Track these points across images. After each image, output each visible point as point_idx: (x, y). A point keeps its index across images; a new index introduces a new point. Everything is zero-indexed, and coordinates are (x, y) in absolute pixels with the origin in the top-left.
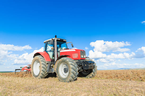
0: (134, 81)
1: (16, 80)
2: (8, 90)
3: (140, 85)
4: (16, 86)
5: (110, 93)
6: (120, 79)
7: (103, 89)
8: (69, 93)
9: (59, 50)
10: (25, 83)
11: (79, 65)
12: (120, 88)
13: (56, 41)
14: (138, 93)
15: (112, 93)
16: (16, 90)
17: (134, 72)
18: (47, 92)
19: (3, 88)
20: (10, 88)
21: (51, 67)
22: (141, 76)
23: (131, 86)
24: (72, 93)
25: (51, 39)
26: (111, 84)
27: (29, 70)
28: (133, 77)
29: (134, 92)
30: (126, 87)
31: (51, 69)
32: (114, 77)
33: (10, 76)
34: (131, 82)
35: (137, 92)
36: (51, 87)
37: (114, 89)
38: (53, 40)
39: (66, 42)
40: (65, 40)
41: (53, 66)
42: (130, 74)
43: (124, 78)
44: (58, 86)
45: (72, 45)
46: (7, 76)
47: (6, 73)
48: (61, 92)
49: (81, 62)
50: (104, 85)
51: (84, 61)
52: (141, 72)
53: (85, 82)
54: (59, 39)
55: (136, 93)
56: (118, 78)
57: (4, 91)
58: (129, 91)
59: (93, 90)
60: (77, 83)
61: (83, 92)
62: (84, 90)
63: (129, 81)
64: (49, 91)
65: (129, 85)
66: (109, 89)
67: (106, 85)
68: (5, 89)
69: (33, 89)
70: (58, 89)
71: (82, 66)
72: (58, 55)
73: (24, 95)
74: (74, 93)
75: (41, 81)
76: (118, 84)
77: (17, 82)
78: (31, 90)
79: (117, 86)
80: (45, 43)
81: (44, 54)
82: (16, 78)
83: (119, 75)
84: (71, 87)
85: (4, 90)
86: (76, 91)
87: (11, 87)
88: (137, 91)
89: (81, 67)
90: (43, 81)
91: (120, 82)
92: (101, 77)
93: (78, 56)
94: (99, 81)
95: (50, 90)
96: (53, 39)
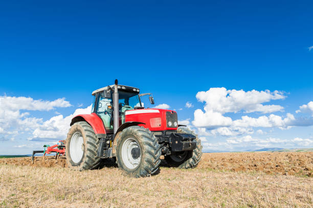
0: (292, 176)
1: (37, 174)
2: (21, 195)
3: (306, 186)
4: (38, 188)
5: (239, 203)
6: (261, 172)
7: (225, 193)
8: (151, 202)
9: (124, 109)
10: (57, 181)
11: (164, 142)
12: (261, 191)
13: (116, 91)
14: (301, 203)
15: (245, 203)
16: (38, 194)
17: (292, 156)
18: (104, 199)
19: (9, 191)
20: (25, 190)
21: (105, 147)
22: (308, 167)
23: (285, 187)
24: (157, 201)
25: (106, 88)
26: (243, 183)
27: (60, 151)
28: (290, 169)
29: (292, 199)
30: (274, 190)
31: (105, 149)
32: (248, 167)
33: (25, 165)
34: (287, 178)
35: (299, 200)
36: (113, 190)
37: (249, 195)
38: (110, 89)
39: (138, 93)
40: (136, 89)
41: (109, 144)
42: (284, 161)
43: (269, 170)
44: (127, 186)
45: (152, 100)
46: (17, 165)
47: (16, 159)
48: (133, 200)
49: (168, 135)
50: (227, 185)
51: (172, 134)
52: (308, 157)
53: (185, 177)
54: (123, 88)
55: (297, 202)
56: (257, 170)
57: (12, 197)
58: (282, 198)
59: (203, 195)
60: (169, 180)
61: (182, 200)
62: (184, 195)
63: (280, 176)
64: (108, 198)
65: (282, 185)
66: (239, 193)
67: (231, 184)
68: (13, 193)
69: (73, 194)
70: (128, 193)
71: (169, 143)
72: (120, 122)
73: (55, 206)
74: (162, 201)
75: (90, 177)
76: (258, 183)
77: (40, 179)
78: (70, 196)
79: (256, 186)
80: (94, 94)
81: (93, 119)
82: (38, 170)
83: (259, 164)
84: (156, 190)
85: (13, 195)
86: (167, 197)
87: (27, 188)
88: (298, 197)
89: (168, 146)
90: (96, 177)
91: (262, 178)
92: (219, 168)
93: (160, 123)
94: (217, 175)
95: (111, 195)
96: (111, 86)
